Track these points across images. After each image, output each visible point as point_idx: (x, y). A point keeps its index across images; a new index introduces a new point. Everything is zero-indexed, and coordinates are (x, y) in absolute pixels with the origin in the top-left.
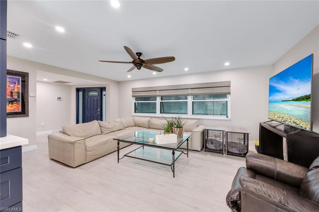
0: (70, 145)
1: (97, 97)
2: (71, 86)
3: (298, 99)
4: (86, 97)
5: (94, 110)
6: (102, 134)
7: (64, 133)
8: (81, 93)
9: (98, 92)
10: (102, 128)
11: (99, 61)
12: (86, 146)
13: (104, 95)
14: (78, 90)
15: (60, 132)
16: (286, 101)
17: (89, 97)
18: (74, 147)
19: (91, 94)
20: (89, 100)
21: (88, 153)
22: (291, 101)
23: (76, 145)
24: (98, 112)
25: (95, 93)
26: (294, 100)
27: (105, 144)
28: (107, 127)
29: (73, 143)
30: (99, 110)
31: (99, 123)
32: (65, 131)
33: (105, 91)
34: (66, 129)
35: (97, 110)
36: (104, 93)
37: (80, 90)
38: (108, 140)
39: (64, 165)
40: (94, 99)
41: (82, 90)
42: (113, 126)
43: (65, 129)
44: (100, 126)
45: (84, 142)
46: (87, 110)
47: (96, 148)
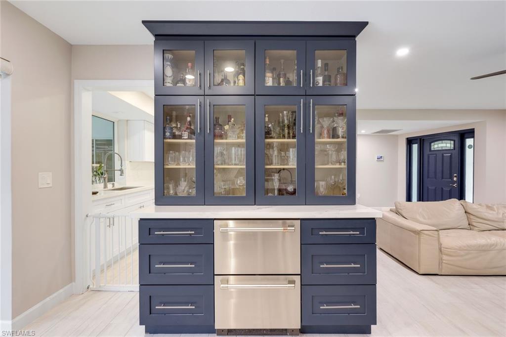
0: (412, 234)
1: (451, 152)
2: (397, 136)
4: (426, 152)
5: (442, 178)
6: (470, 229)
7: (397, 213)
8: (415, 147)
9: (452, 142)
10: (472, 217)
11: (472, 79)
12: (440, 245)
13: (470, 147)
14: (410, 142)
15: (391, 210)
17: (432, 153)
18: (419, 239)
19: (436, 146)
20: (432, 158)
21: (445, 257)
23: (423, 238)
24: (454, 182)
25: (448, 145)
27: (484, 251)
28: (484, 217)
29: (418, 233)
30: (455, 179)
31: (463, 204)
32: (400, 211)
33: (473, 137)
34: (402, 208)
35: (452, 178)
36: (469, 142)
37: (413, 142)
38: (493, 245)
39: (402, 264)
40: (443, 155)
41: (419, 140)
42: (501, 216)
43: (399, 207)
44: (465, 212)
45: (437, 236)
46: (428, 177)
47: (462, 253)
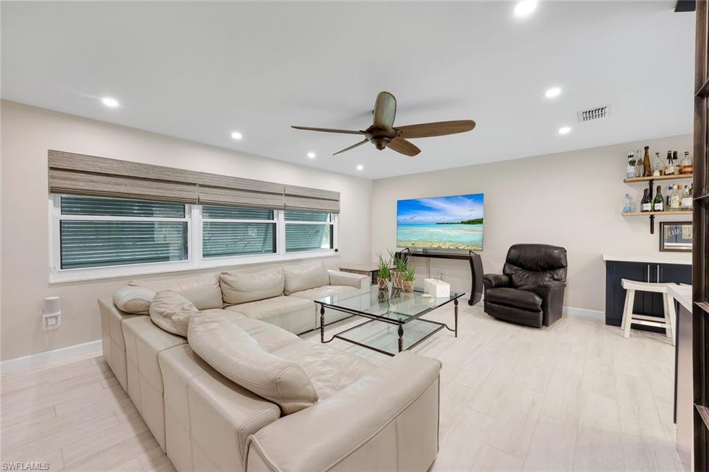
3: (469, 222)
16: (447, 223)
22: (458, 223)
26: (462, 223)
